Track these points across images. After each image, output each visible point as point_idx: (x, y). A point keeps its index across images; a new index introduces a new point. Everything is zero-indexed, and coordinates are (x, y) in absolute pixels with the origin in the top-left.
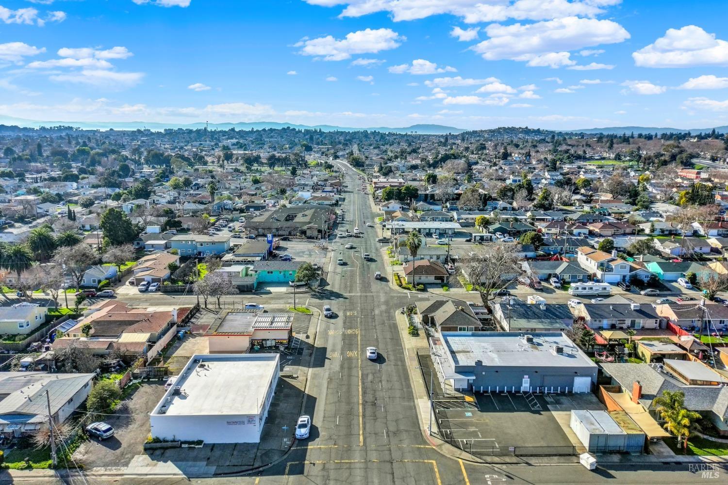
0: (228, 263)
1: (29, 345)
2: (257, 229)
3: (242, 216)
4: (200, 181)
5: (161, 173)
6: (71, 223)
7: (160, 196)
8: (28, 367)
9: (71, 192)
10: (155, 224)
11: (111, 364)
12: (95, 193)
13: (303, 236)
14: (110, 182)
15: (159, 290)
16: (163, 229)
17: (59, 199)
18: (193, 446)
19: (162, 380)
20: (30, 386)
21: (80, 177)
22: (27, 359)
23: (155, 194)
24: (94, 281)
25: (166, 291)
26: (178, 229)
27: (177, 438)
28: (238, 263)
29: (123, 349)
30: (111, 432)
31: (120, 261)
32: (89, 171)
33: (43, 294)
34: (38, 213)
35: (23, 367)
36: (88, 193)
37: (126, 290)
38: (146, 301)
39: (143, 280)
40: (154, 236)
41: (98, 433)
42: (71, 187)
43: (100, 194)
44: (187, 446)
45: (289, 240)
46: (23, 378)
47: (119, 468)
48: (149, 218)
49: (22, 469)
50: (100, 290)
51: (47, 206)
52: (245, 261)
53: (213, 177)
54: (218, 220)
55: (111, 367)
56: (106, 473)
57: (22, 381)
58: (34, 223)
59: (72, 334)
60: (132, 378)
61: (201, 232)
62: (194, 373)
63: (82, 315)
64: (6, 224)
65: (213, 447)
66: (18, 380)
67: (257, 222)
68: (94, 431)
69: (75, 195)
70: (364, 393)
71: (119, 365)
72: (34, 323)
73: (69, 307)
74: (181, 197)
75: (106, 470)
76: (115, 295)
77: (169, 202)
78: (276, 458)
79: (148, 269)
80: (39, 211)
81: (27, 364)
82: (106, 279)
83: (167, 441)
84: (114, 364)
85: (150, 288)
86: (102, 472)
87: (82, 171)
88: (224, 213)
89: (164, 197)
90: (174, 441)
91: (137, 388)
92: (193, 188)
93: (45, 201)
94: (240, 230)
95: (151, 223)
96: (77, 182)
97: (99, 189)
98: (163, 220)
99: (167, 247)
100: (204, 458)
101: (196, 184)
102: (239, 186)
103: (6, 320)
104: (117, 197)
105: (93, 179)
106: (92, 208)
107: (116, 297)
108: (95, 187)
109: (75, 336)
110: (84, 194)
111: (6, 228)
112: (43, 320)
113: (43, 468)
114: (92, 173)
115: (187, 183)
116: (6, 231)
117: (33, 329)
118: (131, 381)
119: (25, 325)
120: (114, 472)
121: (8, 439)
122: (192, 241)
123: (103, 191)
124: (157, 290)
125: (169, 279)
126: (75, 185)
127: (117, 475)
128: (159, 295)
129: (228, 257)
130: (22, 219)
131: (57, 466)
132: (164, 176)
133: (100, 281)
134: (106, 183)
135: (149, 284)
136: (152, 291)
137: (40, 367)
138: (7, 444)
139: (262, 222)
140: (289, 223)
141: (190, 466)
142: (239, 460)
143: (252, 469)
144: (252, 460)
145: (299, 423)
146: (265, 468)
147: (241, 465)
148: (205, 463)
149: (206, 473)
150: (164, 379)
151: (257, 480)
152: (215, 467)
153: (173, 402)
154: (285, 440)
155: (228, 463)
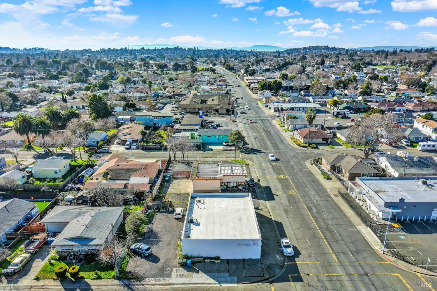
0: (179, 131)
1: (65, 186)
2: (186, 109)
3: (172, 101)
4: (136, 80)
5: (109, 74)
6: (65, 104)
7: (114, 88)
8: (71, 202)
9: (56, 86)
10: (119, 105)
11: (129, 199)
12: (72, 86)
13: (217, 114)
14: (80, 79)
15: (139, 148)
16: (124, 109)
17: (50, 90)
18: (213, 261)
19: (168, 210)
20: (82, 217)
21: (60, 76)
22: (70, 196)
23: (112, 87)
24: (94, 142)
25: (143, 149)
26: (133, 108)
27: (201, 255)
28: (185, 130)
29: (136, 189)
30: (150, 250)
31: (107, 129)
32: (63, 73)
33: (61, 151)
34: (39, 99)
35: (68, 201)
36: (67, 87)
37: (115, 148)
38: (132, 155)
39: (126, 141)
40: (120, 114)
41: (141, 251)
42: (55, 83)
43: (75, 87)
44: (208, 261)
45: (208, 116)
46: (74, 210)
47: (165, 278)
48: (115, 102)
49: (94, 279)
50: (99, 148)
51: (44, 94)
52: (189, 129)
53: (142, 77)
54: (157, 103)
55: (129, 201)
56: (156, 283)
57: (75, 213)
58: (38, 105)
59: (95, 178)
60: (147, 209)
61: (149, 110)
62: (195, 207)
63: (96, 165)
64: (22, 106)
65: (228, 261)
66: (71, 212)
67: (185, 104)
68: (137, 250)
69: (60, 88)
70: (317, 222)
71: (135, 200)
72: (64, 171)
73: (82, 159)
74: (127, 89)
75: (156, 281)
76: (110, 151)
77: (121, 92)
78: (277, 271)
79: (128, 134)
80: (41, 97)
81: (70, 200)
82: (102, 140)
83: (194, 257)
84: (131, 199)
85: (132, 147)
86: (154, 282)
87: (59, 73)
88: (160, 98)
89: (117, 89)
90: (198, 257)
91: (153, 216)
92: (132, 83)
93: (42, 91)
94: (174, 110)
95: (117, 105)
96: (58, 80)
97: (74, 84)
98: (123, 103)
99: (131, 120)
100: (225, 270)
101: (134, 81)
102: (161, 82)
103: (45, 169)
104: (87, 89)
105: (66, 78)
106: (74, 95)
107: (111, 153)
108: (70, 83)
109: (97, 179)
110: (65, 87)
111: (22, 108)
112: (68, 169)
113: (109, 279)
114: (66, 74)
115: (128, 80)
116: (23, 110)
117: (63, 175)
118: (147, 211)
119: (58, 172)
120: (162, 282)
121: (77, 256)
122: (149, 116)
123: (77, 85)
124: (137, 148)
125: (142, 140)
126: (57, 81)
127: (166, 284)
128: (139, 151)
129: (177, 126)
130: (32, 103)
131: (119, 277)
132: (112, 76)
133: (98, 142)
134: (78, 80)
135: (131, 144)
136: (133, 149)
137: (80, 201)
138: (77, 259)
139: (188, 104)
140: (204, 105)
141: (218, 277)
142: (252, 272)
143: (265, 280)
144: (261, 273)
145: (284, 244)
146: (273, 278)
147: (255, 277)
148: (228, 274)
149: (231, 282)
150: (170, 210)
151: (273, 288)
152: (236, 278)
153: (191, 228)
154: (277, 256)
155: (244, 275)
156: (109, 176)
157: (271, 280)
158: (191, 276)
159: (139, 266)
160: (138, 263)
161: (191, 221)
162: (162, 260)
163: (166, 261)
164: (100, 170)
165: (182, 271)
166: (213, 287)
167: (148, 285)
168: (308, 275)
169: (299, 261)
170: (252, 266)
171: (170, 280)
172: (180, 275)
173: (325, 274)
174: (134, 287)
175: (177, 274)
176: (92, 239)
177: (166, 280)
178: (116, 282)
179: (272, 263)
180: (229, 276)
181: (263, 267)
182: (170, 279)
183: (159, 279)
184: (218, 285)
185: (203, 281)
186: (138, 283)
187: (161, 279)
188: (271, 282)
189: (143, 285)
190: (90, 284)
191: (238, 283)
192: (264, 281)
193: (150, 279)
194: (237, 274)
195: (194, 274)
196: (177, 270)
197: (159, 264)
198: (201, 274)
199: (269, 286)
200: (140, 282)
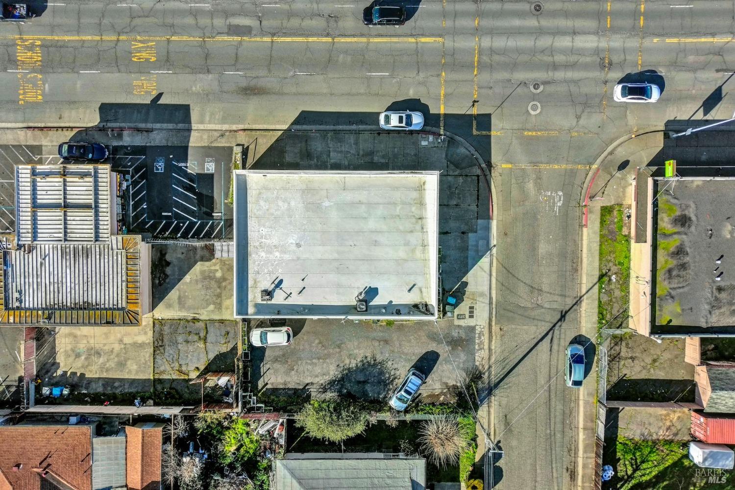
47: (477, 335)
56: (486, 347)
65: (443, 233)
75: (481, 349)
78: (462, 151)
86: (484, 353)
100: (462, 239)
120: (485, 338)
127: (490, 332)
141: (477, 251)
142: (467, 194)
144: (469, 179)
147: (478, 191)
148: (470, 235)
149: (488, 229)
151: (504, 166)
152: (480, 221)
153: (387, 303)
154: (424, 143)
155: (473, 207)
157: (484, 165)
159: (444, 383)
160: (438, 386)
163: (434, 340)
165: (461, 309)
166: (497, 259)
167: (489, 359)
168: (475, 101)
169: (440, 108)
170: (452, 193)
171: (482, 327)
172: (470, 312)
173: (475, 73)
174: (493, 380)
175: (467, 316)
177: (479, 334)
178: (483, 411)
179: (444, 156)
180: (476, 232)
181: (456, 173)
182: (477, 327)
183: (478, 344)
184: (494, 250)
185: (487, 277)
186: (486, 376)
187: (477, 341)
188: (489, 165)
189: (490, 367)
190: (485, 451)
191: (489, 218)
192: (488, 177)
193: (477, 358)
194: (472, 219)
195: (469, 289)
196: (458, 318)
197: (443, 350)
198: (470, 277)
199: (500, 171)
200: (484, 374)
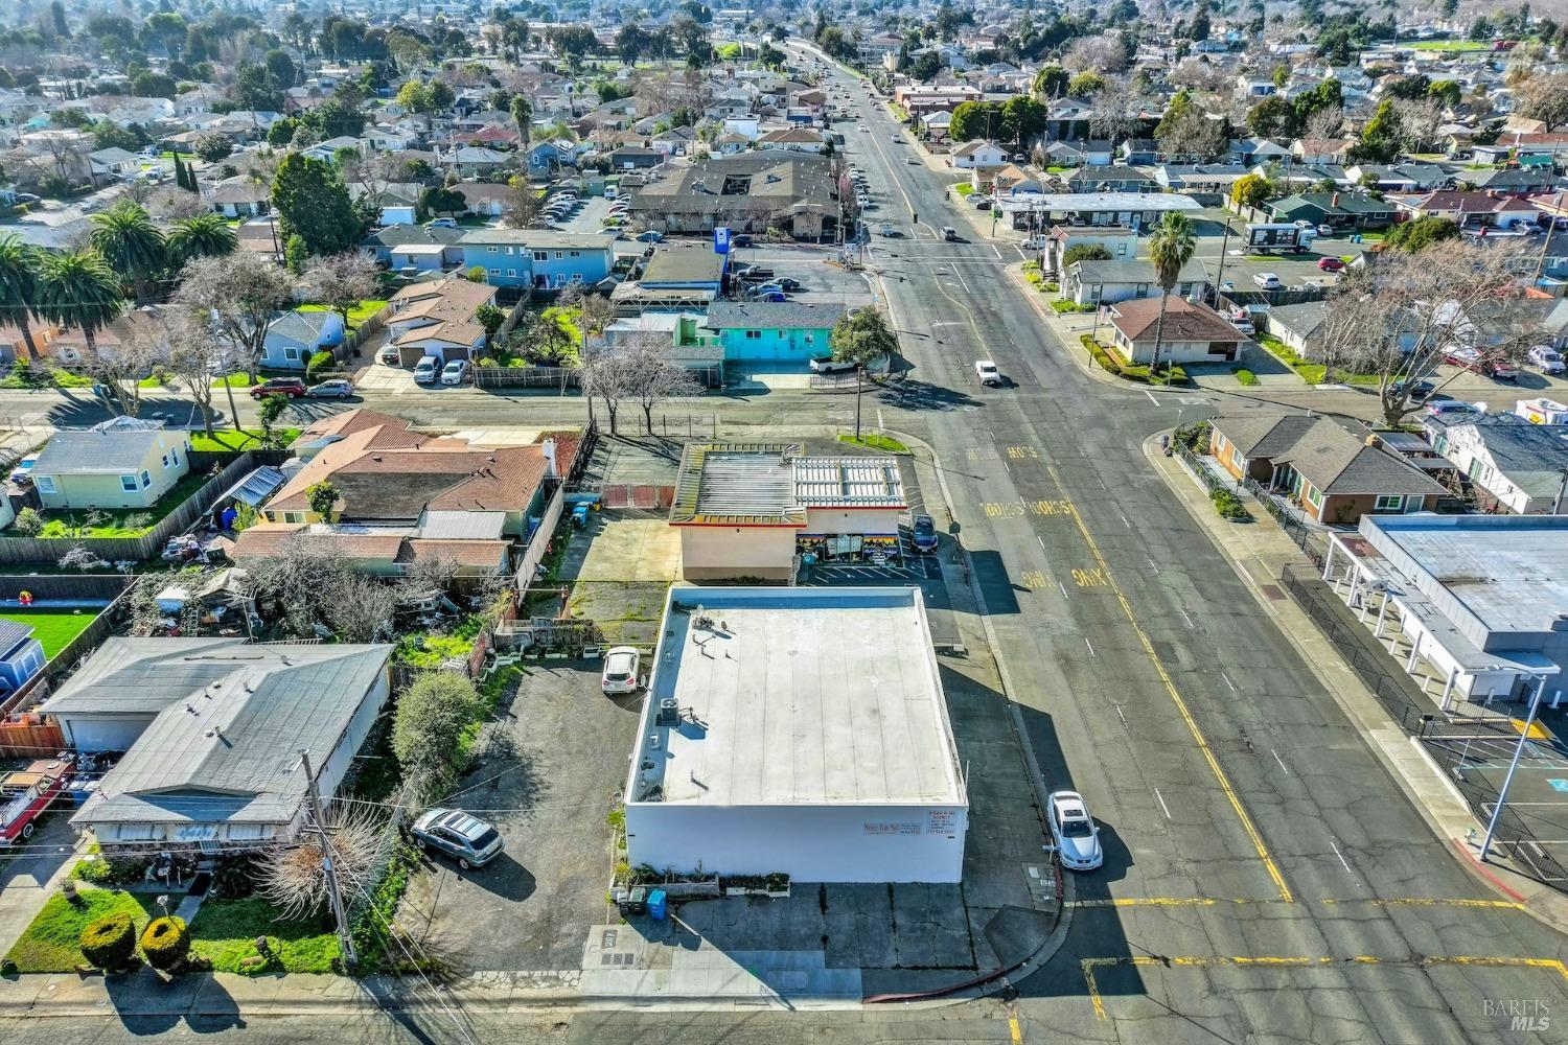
0: (631, 309)
1: (161, 543)
2: (663, 216)
3: (611, 183)
4: (472, 95)
5: (369, 75)
6: (189, 197)
7: (386, 130)
8: (178, 621)
9: (164, 124)
10: (400, 200)
11: (419, 605)
12: (224, 124)
13: (787, 237)
14: (256, 96)
15: (470, 382)
16: (421, 217)
17: (137, 139)
18: (758, 892)
19: (580, 655)
20: (211, 690)
21: (178, 85)
22: (174, 593)
23: (375, 124)
24: (292, 354)
25: (489, 385)
26: (456, 214)
27: (707, 869)
28: (656, 306)
29: (446, 562)
30: (494, 844)
31: (345, 301)
32: (195, 71)
33: (162, 389)
34: (94, 175)
35: (167, 614)
36: (206, 125)
37: (378, 379)
38: (445, 410)
39: (422, 352)
40: (403, 234)
41: (457, 847)
42: (163, 110)
43: (238, 128)
44: (741, 891)
45: (751, 246)
46: (180, 661)
47: (553, 973)
48: (381, 186)
49: (253, 974)
50: (313, 381)
51: (113, 156)
52: (674, 303)
53: (496, 84)
54: (551, 192)
55: (419, 614)
56: (518, 993)
57: (184, 673)
58: (90, 200)
59: (280, 514)
60: (492, 651)
61: (519, 222)
62: (690, 652)
63: (292, 454)
64: (23, 200)
65: (823, 894)
66: (171, 668)
67: (659, 197)
68: (441, 840)
69: (176, 130)
70: (1196, 712)
71: (444, 609)
72: (164, 479)
73: (243, 427)
74: (437, 132)
75: (514, 982)
76: (356, 393)
77: (410, 146)
78: (1034, 940)
79: (428, 321)
80: (97, 169)
81: (175, 607)
82: (323, 348)
83: (678, 878)
84: (427, 605)
85: (445, 375)
86: (502, 990)
87: (181, 71)
88: (562, 174)
89: (395, 133)
90: (694, 878)
91: (514, 683)
92: (457, 110)
93: (107, 141)
94: (618, 220)
95: (390, 199)
96: (174, 100)
97: (234, 115)
98: (417, 190)
99: (447, 263)
100: (809, 937)
101: (463, 102)
102: (568, 106)
103: (85, 470)
104: (282, 135)
105: (208, 91)
106: (231, 160)
107: (360, 400)
108: (219, 109)
109: (290, 518)
110: (198, 127)
111: (22, 212)
112: (182, 468)
113: (318, 972)
114: (205, 77)
115: (442, 97)
116: (25, 218)
117: (163, 492)
118: (490, 657)
119: (139, 482)
120: (543, 990)
121: (185, 864)
122: (516, 246)
123: (243, 119)
124: (463, 383)
125: (487, 349)
126: (169, 105)
127: (556, 1002)
128: (471, 394)
129: (626, 290)
130: (64, 191)
131: (360, 964)
132: (381, 82)
133: (306, 356)
134: (246, 98)
135: (439, 365)
136: (450, 384)
137: (216, 615)
138: (185, 876)
139: (671, 197)
140: (738, 202)
141: (779, 968)
142: (924, 946)
143: (980, 983)
144: (964, 949)
145: (1063, 818)
146: (1017, 976)
147: (937, 968)
148: (820, 955)
149: (837, 993)
150: (586, 656)
151: (1013, 1024)
152: (857, 974)
153: (670, 750)
154: (1033, 872)
155: (892, 959)
156: (339, 506)
157: (1005, 982)
158: (667, 962)
159: (446, 912)
160: (445, 900)
161: (668, 718)
162: (545, 886)
163: (562, 889)
164: (306, 478)
165: (629, 939)
166: (757, 1013)
167: (483, 1001)
168: (1166, 961)
169: (1124, 897)
170: (924, 915)
171: (574, 983)
172: (618, 959)
173: (1238, 959)
174: (421, 1012)
175: (607, 951)
176: (248, 797)
177: (557, 978)
178: (344, 988)
179: (1011, 903)
180: (828, 965)
181: (974, 924)
182: (575, 973)
183: (530, 976)
184: (778, 1007)
185: (710, 991)
186: (438, 993)
187: (537, 974)
188: (1008, 995)
189: (459, 1003)
190: (235, 996)
191: (867, 996)
192: (975, 991)
193: (492, 974)
194: (861, 956)
195: (680, 954)
196: (605, 936)
197: (532, 907)
198: (709, 954)
199: (997, 1015)
200: (446, 990)
